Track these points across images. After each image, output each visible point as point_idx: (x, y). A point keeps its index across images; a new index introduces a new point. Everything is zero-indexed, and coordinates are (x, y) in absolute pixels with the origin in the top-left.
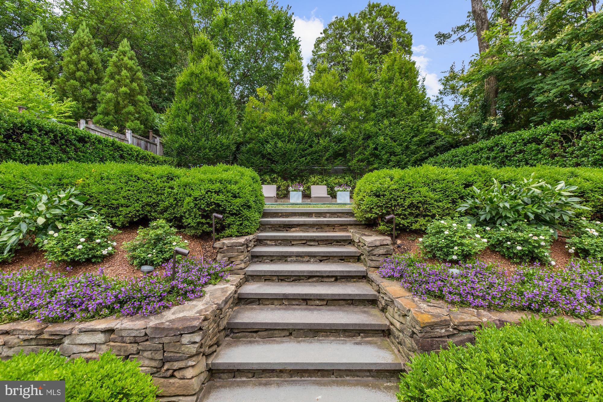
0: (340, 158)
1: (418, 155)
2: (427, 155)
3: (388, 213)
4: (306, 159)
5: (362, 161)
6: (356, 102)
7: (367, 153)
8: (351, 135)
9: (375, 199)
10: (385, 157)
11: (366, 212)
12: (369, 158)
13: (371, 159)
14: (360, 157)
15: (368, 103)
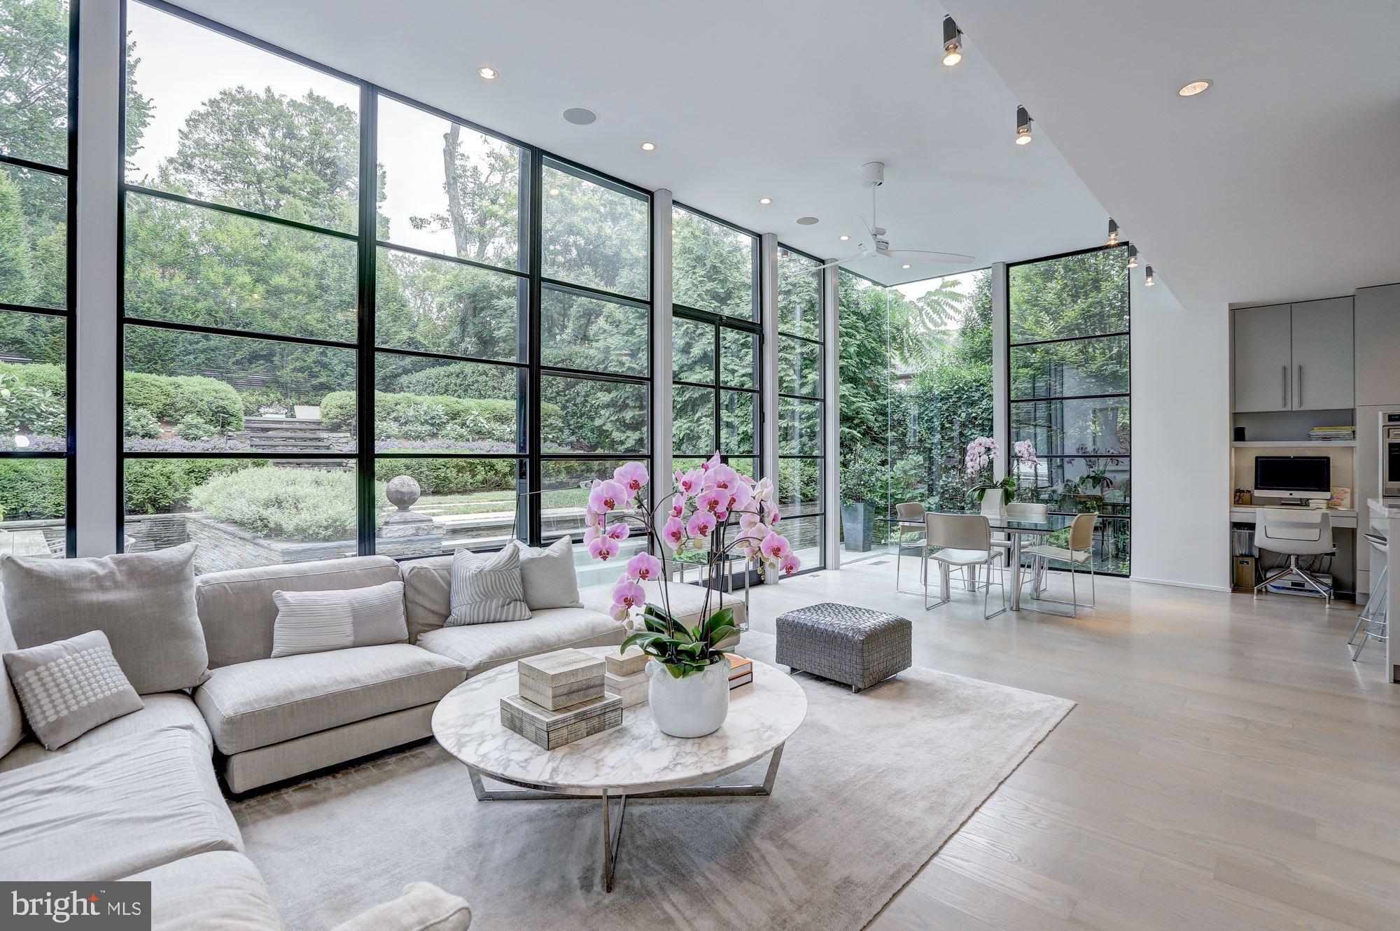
0: (262, 362)
1: (388, 370)
2: (400, 371)
3: (348, 419)
4: (195, 358)
5: (301, 370)
6: (292, 279)
7: (309, 360)
8: (282, 329)
9: (340, 410)
10: (339, 368)
11: (333, 418)
12: (312, 368)
13: (316, 370)
14: (298, 364)
15: (312, 283)
